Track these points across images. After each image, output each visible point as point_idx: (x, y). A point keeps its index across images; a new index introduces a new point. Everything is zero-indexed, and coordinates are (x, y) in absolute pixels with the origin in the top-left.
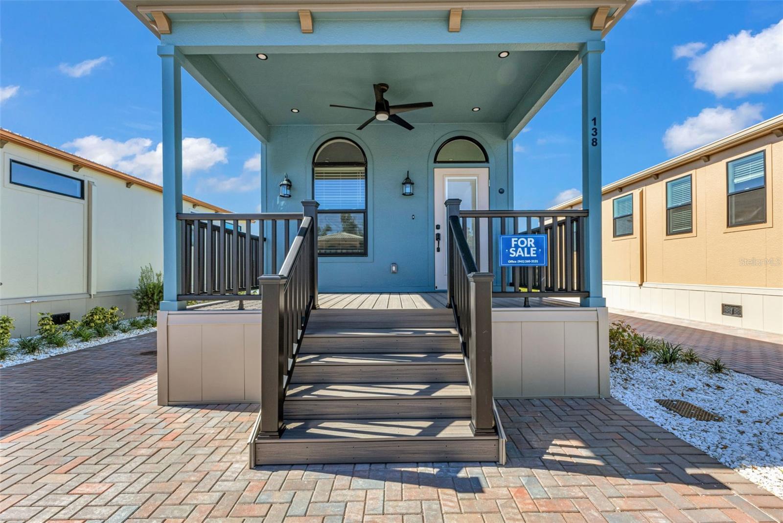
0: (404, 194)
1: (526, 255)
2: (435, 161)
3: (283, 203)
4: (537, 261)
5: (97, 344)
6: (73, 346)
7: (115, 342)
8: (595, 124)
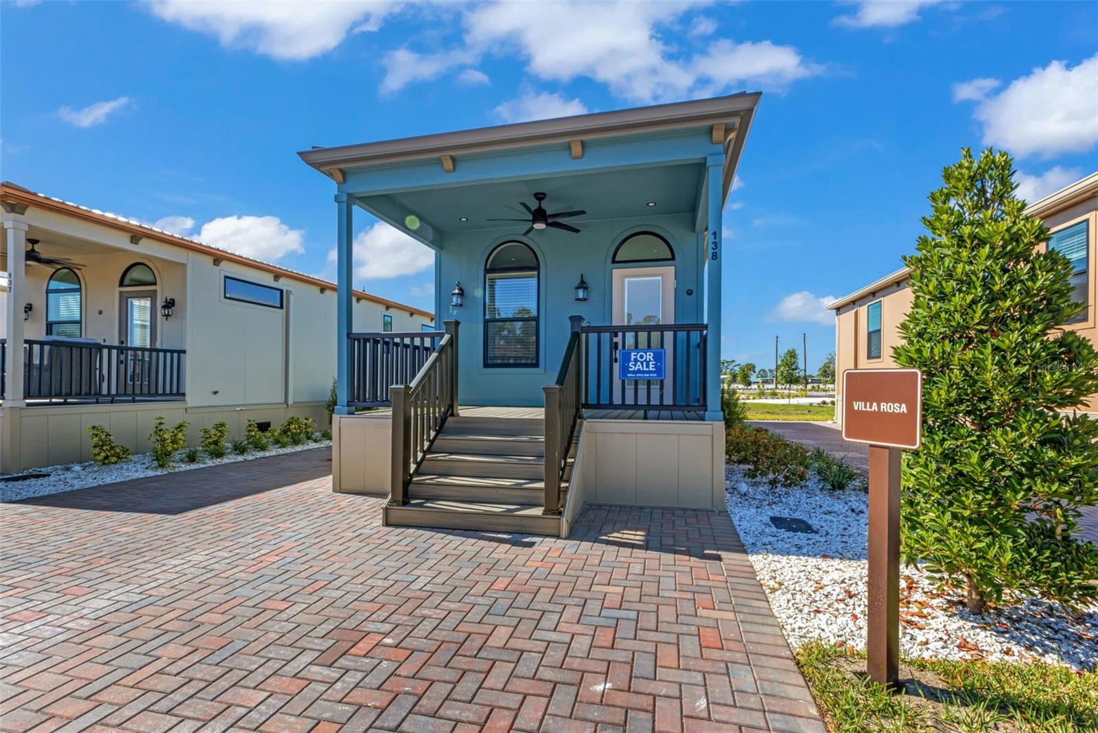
0: (578, 300)
1: (645, 369)
2: (614, 261)
3: (455, 312)
4: (655, 375)
5: (293, 451)
6: (273, 451)
7: (308, 450)
8: (715, 238)
